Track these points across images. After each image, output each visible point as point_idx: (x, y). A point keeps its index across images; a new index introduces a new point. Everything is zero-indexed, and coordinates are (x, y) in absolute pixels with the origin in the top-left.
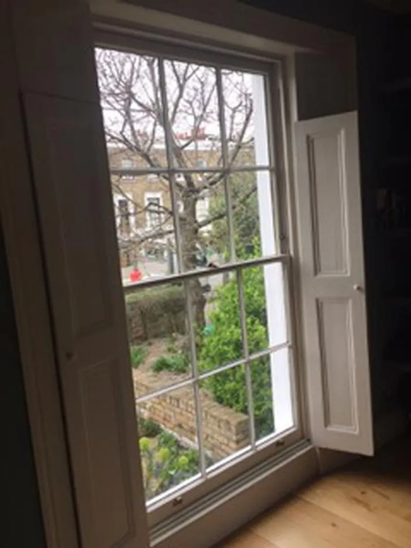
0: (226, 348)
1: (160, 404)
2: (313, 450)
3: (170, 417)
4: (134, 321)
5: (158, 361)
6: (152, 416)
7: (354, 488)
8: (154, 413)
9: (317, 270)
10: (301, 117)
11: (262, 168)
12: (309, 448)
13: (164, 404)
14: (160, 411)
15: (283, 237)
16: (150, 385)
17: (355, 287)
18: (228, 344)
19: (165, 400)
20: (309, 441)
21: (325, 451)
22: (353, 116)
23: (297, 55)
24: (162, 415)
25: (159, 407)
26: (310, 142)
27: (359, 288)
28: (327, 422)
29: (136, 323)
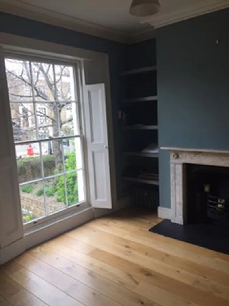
0: (69, 180)
1: (38, 207)
2: (91, 209)
3: (43, 213)
4: (28, 171)
5: (40, 191)
6: (34, 214)
7: (105, 221)
8: (35, 213)
9: (92, 140)
10: (86, 84)
11: (73, 102)
12: (89, 208)
13: (40, 207)
14: (38, 211)
15: (81, 128)
16: (33, 199)
17: (104, 147)
18: (69, 178)
19: (40, 205)
20: (90, 206)
21: (96, 209)
22: (103, 85)
23: (85, 61)
24: (39, 213)
25: (38, 209)
26: (89, 93)
27: (106, 147)
28: (96, 198)
29: (28, 173)
